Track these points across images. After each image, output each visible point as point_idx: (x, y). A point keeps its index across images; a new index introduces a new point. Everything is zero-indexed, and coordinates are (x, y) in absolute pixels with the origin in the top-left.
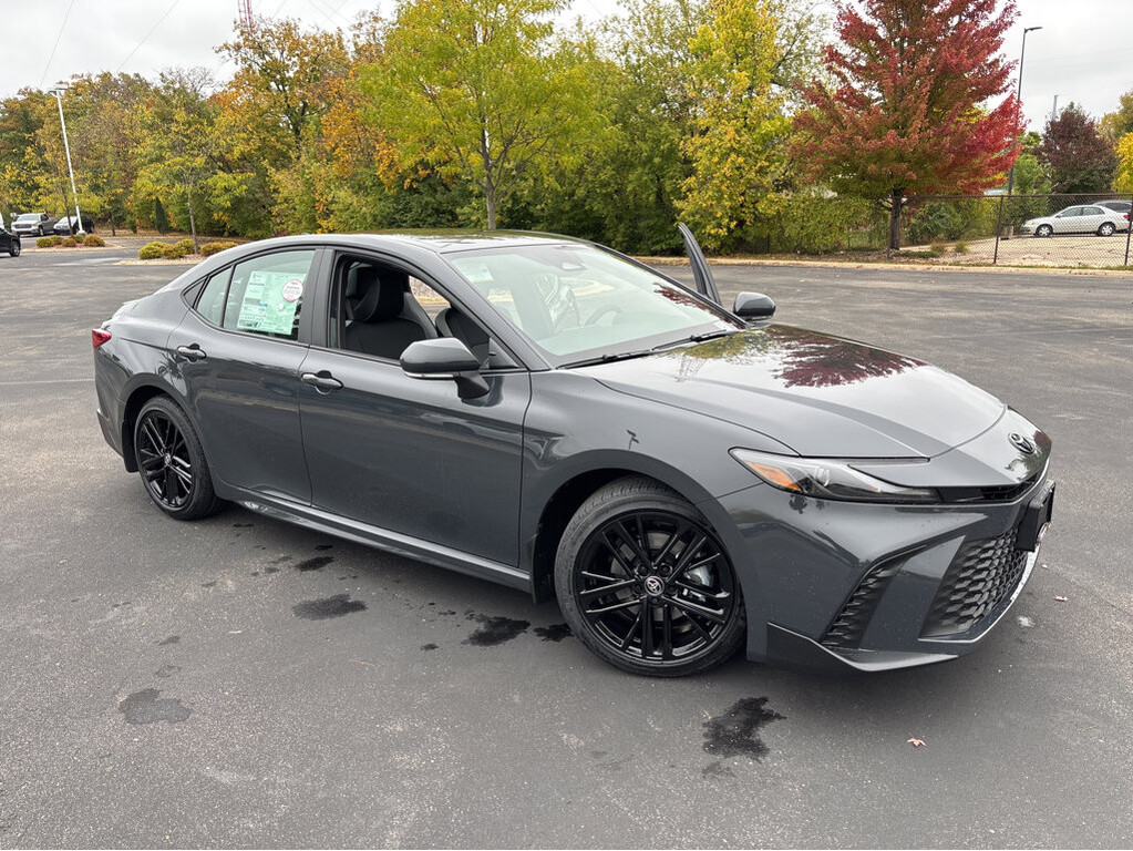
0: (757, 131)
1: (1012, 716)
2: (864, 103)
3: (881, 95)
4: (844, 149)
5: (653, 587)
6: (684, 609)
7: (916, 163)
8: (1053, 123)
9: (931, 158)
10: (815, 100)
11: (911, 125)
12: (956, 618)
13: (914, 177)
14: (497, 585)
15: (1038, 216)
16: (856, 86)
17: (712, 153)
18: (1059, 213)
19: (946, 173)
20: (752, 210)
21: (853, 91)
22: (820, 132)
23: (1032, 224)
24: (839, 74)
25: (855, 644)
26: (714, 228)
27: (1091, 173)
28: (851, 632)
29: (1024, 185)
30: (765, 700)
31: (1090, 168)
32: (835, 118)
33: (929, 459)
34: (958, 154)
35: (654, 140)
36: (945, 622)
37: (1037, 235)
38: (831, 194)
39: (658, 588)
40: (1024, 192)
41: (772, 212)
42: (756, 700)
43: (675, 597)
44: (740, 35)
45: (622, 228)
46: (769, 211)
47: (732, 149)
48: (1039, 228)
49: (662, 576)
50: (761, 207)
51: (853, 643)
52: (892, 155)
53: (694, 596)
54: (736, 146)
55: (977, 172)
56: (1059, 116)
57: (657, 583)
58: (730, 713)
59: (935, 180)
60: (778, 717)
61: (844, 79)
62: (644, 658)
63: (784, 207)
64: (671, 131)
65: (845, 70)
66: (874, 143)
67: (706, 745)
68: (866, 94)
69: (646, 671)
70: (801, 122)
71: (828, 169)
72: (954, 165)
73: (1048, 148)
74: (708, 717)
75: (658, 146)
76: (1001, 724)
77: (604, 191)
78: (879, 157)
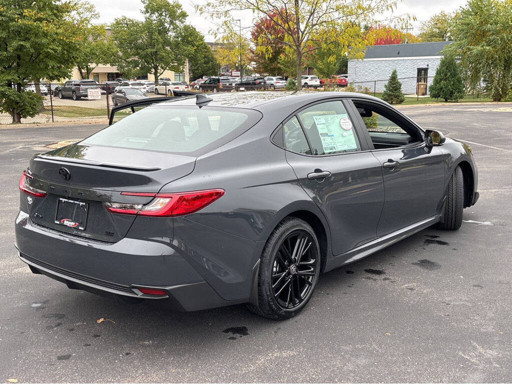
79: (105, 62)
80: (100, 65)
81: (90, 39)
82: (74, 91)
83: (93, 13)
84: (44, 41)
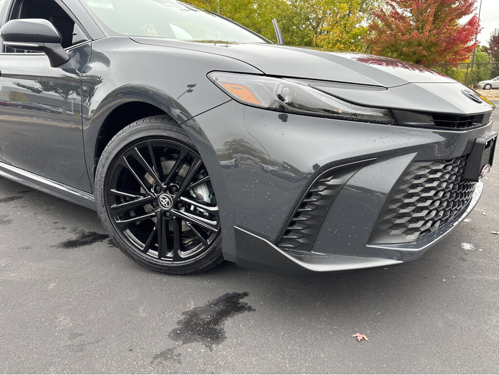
0: (351, 32)
1: (451, 318)
2: (402, 18)
3: (411, 15)
4: (391, 40)
5: (164, 202)
6: (188, 220)
7: (427, 47)
8: (494, 37)
9: (434, 44)
10: (379, 17)
11: (425, 28)
12: (404, 229)
13: (426, 54)
14: (79, 206)
15: (485, 80)
16: (399, 11)
18: (495, 79)
19: (441, 53)
21: (397, 13)
22: (381, 32)
23: (482, 84)
24: (391, 5)
25: (309, 247)
28: (304, 236)
29: (479, 65)
30: (245, 295)
32: (388, 25)
33: (387, 88)
34: (448, 43)
35: (302, 37)
36: (394, 232)
37: (484, 89)
39: (168, 203)
40: (479, 68)
42: (239, 295)
43: (182, 211)
47: (338, 41)
48: (485, 85)
49: (172, 193)
51: (307, 247)
52: (415, 43)
53: (200, 212)
54: (340, 39)
55: (456, 53)
56: (497, 34)
57: (167, 199)
58: (212, 304)
59: (436, 56)
60: (250, 309)
61: (394, 8)
62: (159, 258)
64: (309, 32)
65: (394, 4)
66: (407, 37)
67: (174, 331)
68: (404, 15)
69: (161, 269)
70: (373, 27)
71: (384, 50)
72: (446, 49)
73: (491, 49)
74: (191, 306)
75: (303, 40)
76: (440, 324)
78: (409, 44)
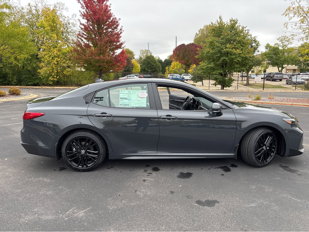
9: (110, 62)
11: (105, 54)
13: (107, 67)
17: (50, 56)
20: (62, 74)
26: (52, 78)
27: (129, 68)
31: (129, 66)
34: (116, 62)
38: (83, 70)
39: (265, 149)
41: (68, 74)
44: (53, 24)
45: (15, 77)
46: (67, 74)
47: (55, 56)
50: (65, 73)
54: (57, 55)
57: (265, 147)
63: (71, 73)
65: (82, 38)
66: (97, 58)
77: (10, 66)
79: (292, 64)
80: (289, 66)
81: (286, 54)
82: (271, 77)
83: (289, 42)
84: (233, 57)
